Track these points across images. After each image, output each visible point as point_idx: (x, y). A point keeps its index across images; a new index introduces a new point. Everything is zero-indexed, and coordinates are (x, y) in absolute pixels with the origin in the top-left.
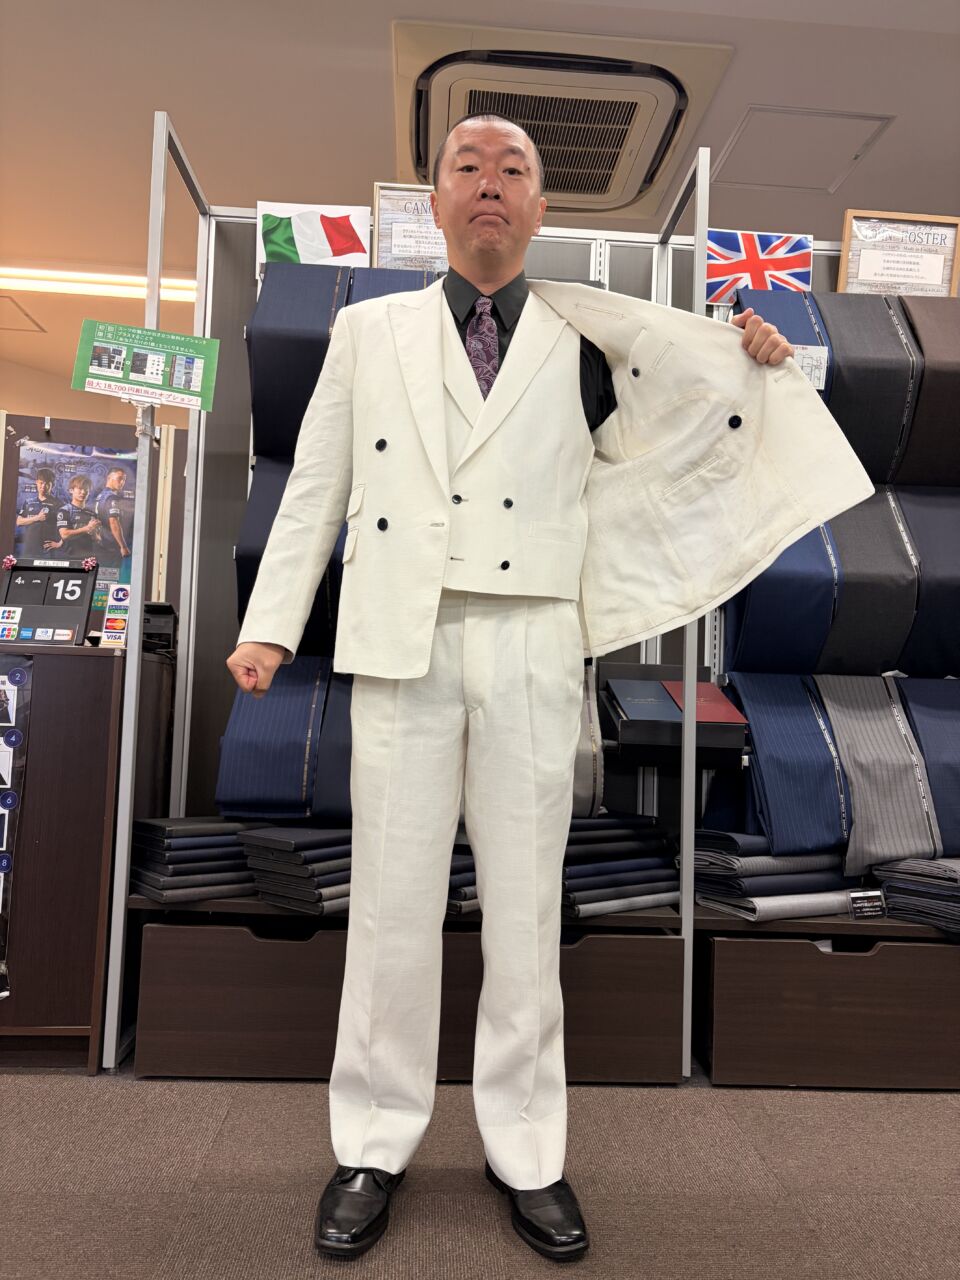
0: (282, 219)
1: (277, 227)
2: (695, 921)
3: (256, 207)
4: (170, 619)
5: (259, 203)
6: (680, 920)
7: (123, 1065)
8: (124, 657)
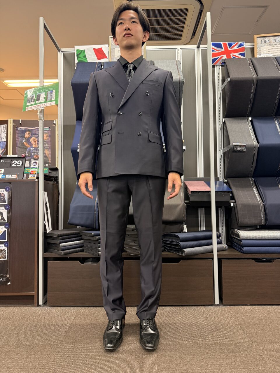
0: (82, 50)
1: (81, 53)
2: (218, 255)
3: (74, 48)
4: (56, 172)
5: (75, 46)
6: (213, 255)
7: (45, 304)
8: (38, 182)
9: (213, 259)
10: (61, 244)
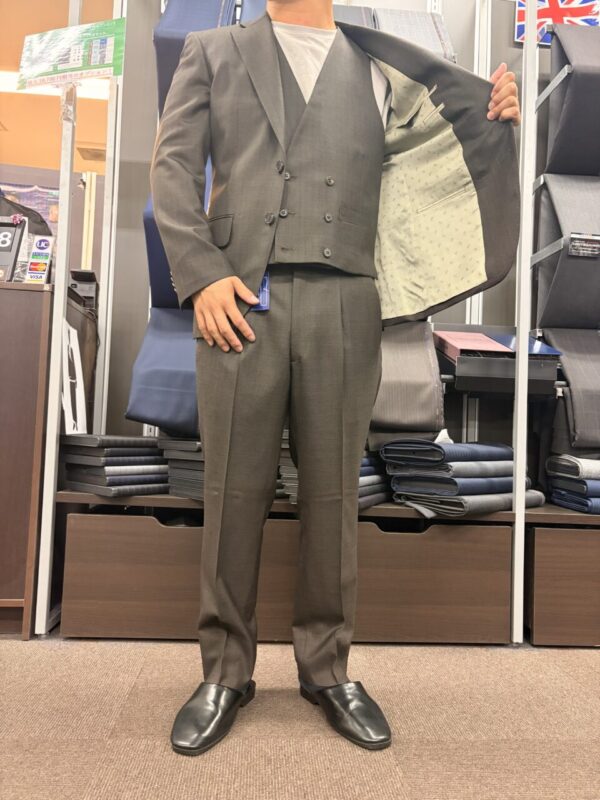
2: (526, 515)
4: (94, 286)
6: (514, 515)
7: (53, 632)
8: (52, 293)
9: (511, 524)
10: (108, 469)
